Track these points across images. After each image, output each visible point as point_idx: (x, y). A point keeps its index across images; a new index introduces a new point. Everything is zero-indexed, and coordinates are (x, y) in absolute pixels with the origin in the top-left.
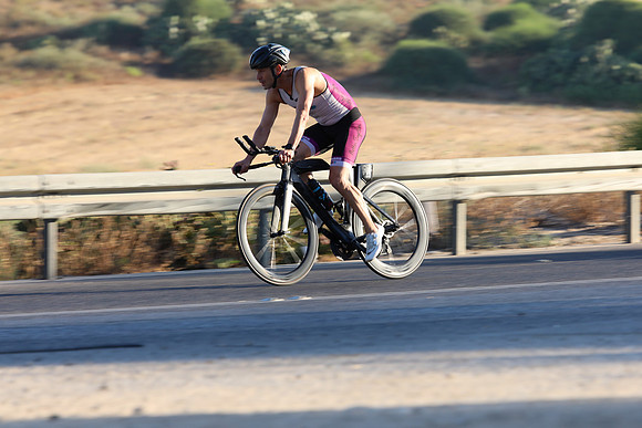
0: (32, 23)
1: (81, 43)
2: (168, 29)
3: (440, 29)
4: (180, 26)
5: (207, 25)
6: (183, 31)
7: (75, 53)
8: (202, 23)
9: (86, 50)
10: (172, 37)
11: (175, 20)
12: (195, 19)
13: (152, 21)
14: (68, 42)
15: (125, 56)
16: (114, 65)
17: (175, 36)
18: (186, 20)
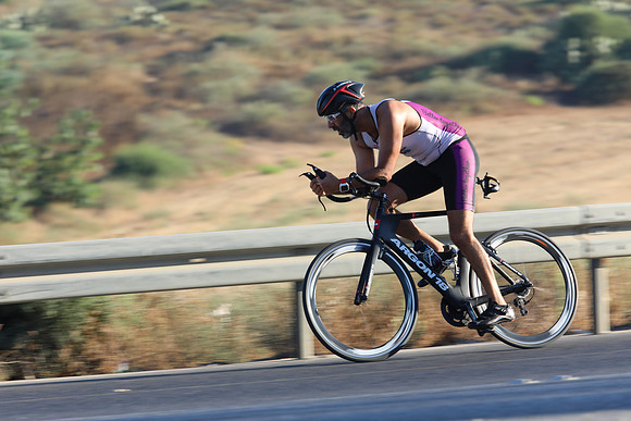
0: (415, 53)
1: (474, 72)
2: (565, 52)
4: (581, 49)
5: (611, 47)
6: (585, 54)
7: (469, 83)
8: (604, 44)
9: (480, 79)
10: (571, 61)
11: (574, 43)
12: (595, 40)
13: (549, 45)
14: (459, 72)
15: (524, 84)
16: (512, 95)
17: (576, 61)
18: (586, 42)
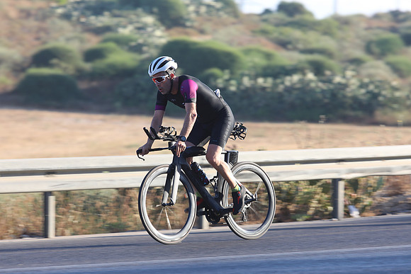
3: (55, 61)
